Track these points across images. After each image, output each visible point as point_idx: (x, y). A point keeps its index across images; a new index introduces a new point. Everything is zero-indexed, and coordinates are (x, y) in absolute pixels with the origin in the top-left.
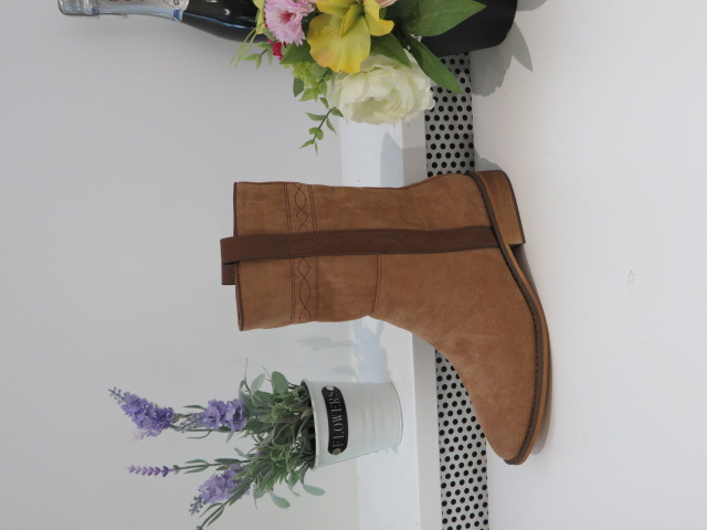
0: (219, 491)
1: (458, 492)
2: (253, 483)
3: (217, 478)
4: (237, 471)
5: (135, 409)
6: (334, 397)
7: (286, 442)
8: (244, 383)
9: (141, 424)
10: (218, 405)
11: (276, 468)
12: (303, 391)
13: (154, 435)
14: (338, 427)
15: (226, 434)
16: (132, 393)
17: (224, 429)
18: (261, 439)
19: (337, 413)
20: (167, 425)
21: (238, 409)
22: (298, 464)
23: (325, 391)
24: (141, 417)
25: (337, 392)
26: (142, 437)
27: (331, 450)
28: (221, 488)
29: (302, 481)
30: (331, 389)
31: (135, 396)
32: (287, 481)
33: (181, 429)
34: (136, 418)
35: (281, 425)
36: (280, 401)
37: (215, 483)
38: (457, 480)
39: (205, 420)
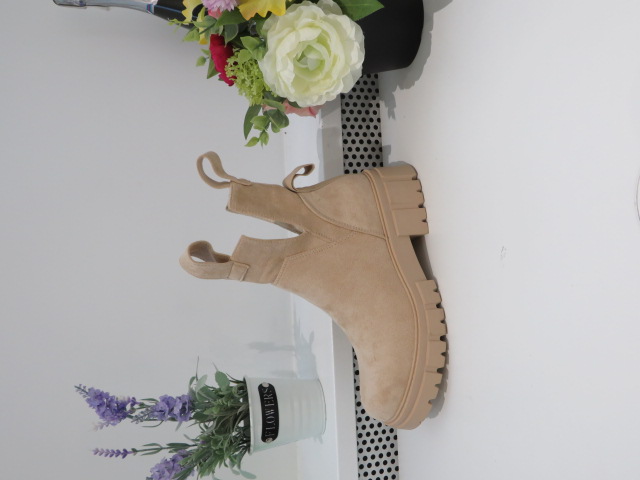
0: (167, 473)
1: (373, 457)
2: (196, 468)
3: (166, 462)
4: (184, 456)
5: (97, 402)
6: (268, 393)
7: (225, 432)
8: (195, 378)
9: (103, 415)
10: (167, 400)
11: (215, 455)
12: (242, 386)
13: (114, 424)
14: (270, 420)
15: (176, 423)
16: (96, 388)
17: (173, 419)
18: (206, 427)
19: (270, 408)
20: (124, 417)
21: (184, 404)
22: (236, 450)
23: (261, 388)
24: (103, 409)
25: (271, 388)
26: (102, 428)
27: (264, 439)
28: (169, 470)
29: (239, 467)
30: (266, 386)
31: (98, 390)
32: (226, 466)
33: (138, 419)
34: (98, 410)
35: (221, 418)
36: (222, 396)
37: (164, 466)
38: (373, 446)
39: (156, 413)
